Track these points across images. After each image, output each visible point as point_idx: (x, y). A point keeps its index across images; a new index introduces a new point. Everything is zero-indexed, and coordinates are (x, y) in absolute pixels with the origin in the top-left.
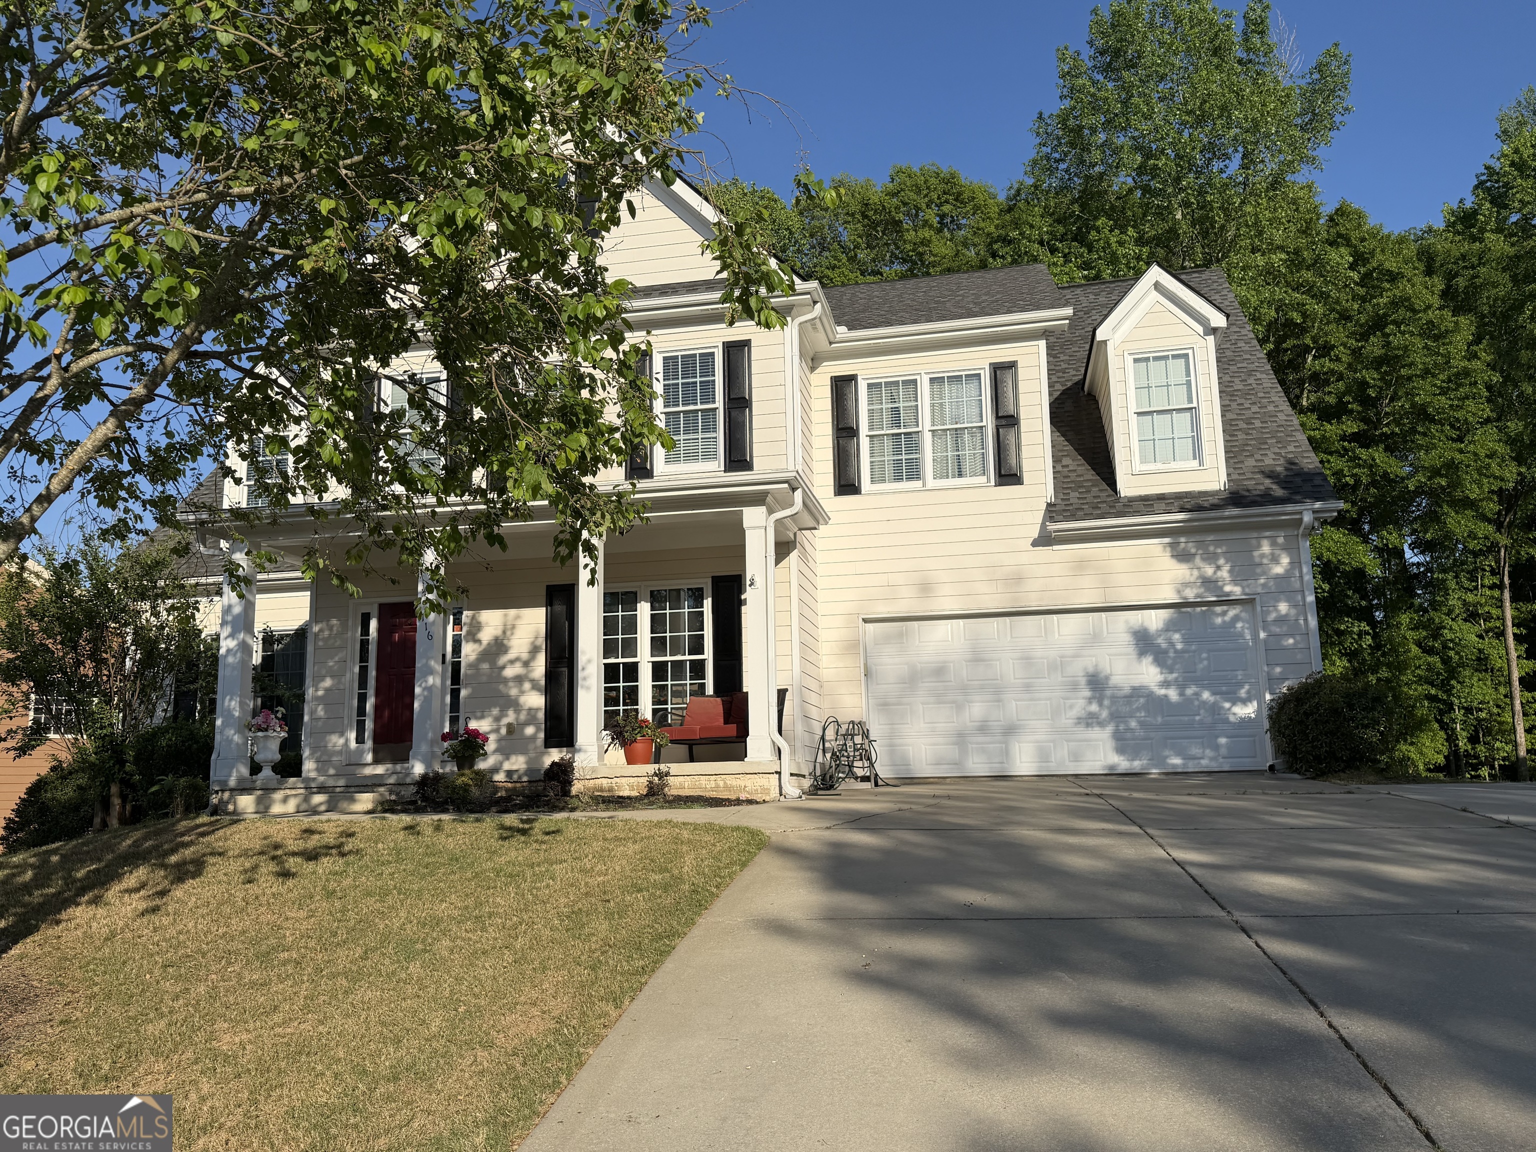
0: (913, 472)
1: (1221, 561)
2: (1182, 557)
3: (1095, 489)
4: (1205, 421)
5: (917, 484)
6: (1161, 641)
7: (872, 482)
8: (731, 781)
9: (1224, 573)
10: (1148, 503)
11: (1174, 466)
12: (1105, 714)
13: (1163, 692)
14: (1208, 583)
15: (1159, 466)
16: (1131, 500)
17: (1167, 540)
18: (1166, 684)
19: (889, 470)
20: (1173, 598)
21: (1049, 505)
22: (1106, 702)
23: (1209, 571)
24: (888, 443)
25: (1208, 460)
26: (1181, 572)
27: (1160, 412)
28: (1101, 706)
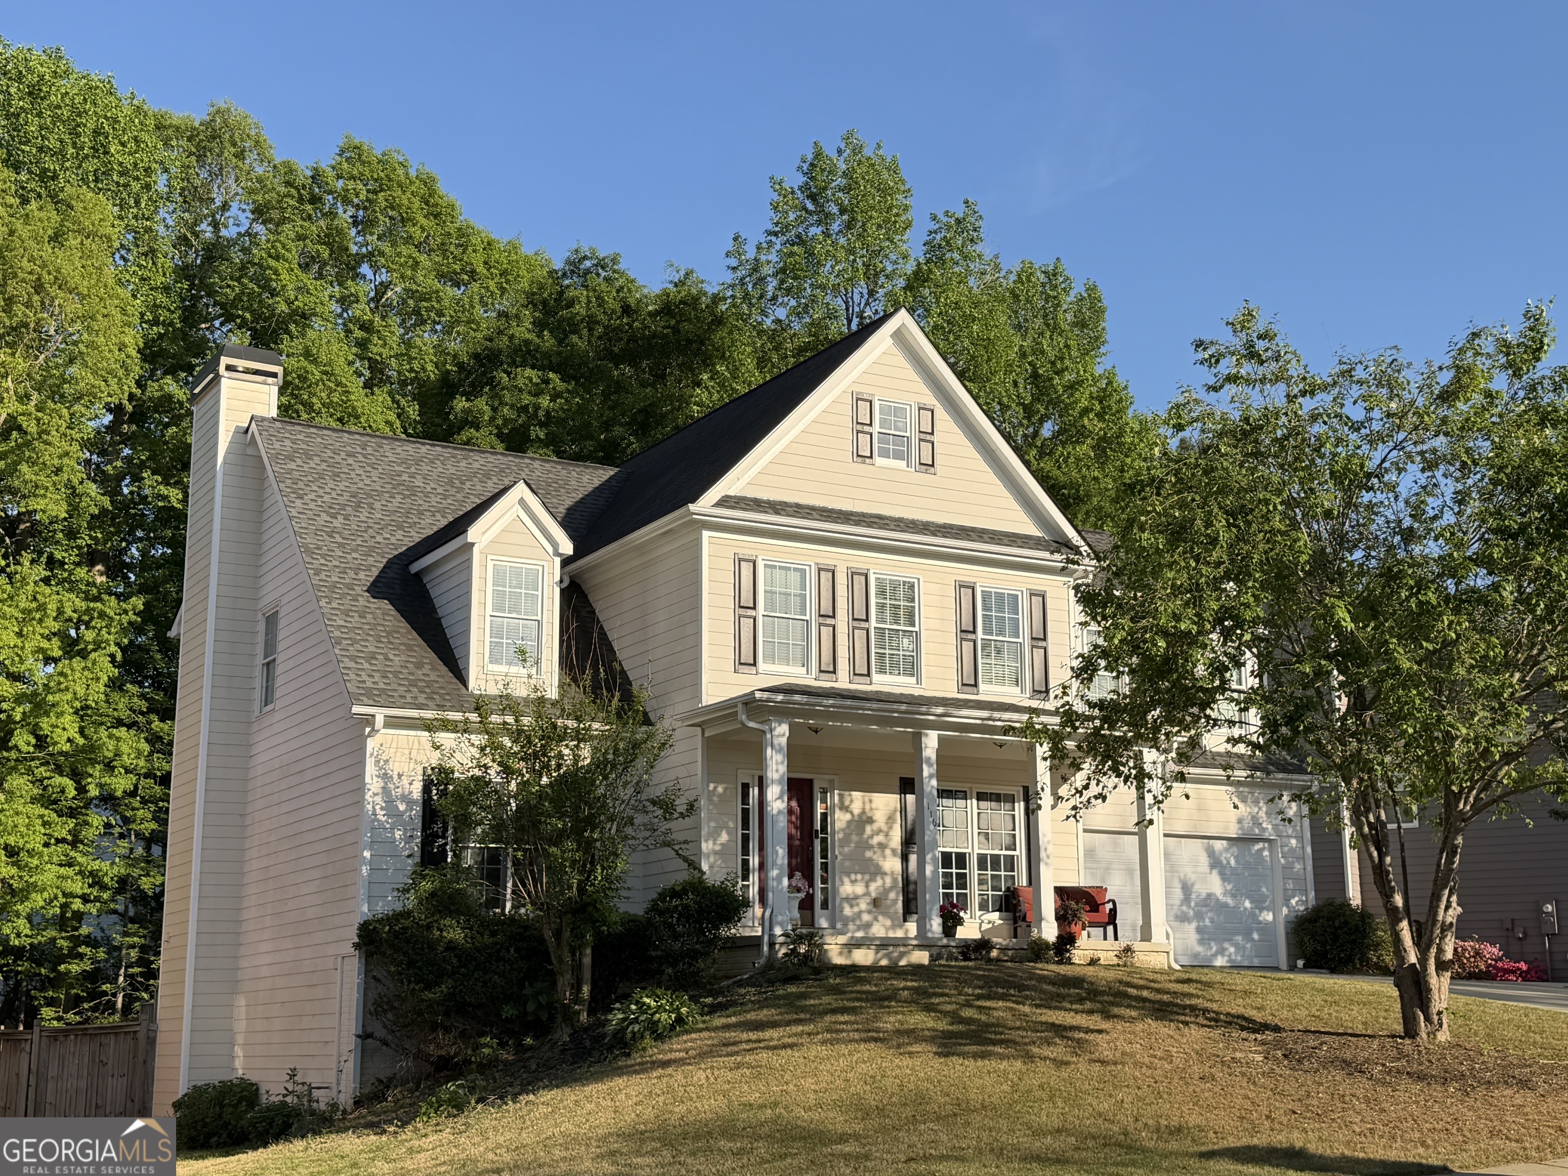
1: (1262, 804)
6: (1223, 861)
10: (1224, 759)
12: (1191, 913)
13: (1224, 899)
16: (1214, 754)
18: (1224, 894)
23: (1255, 809)
28: (1189, 907)
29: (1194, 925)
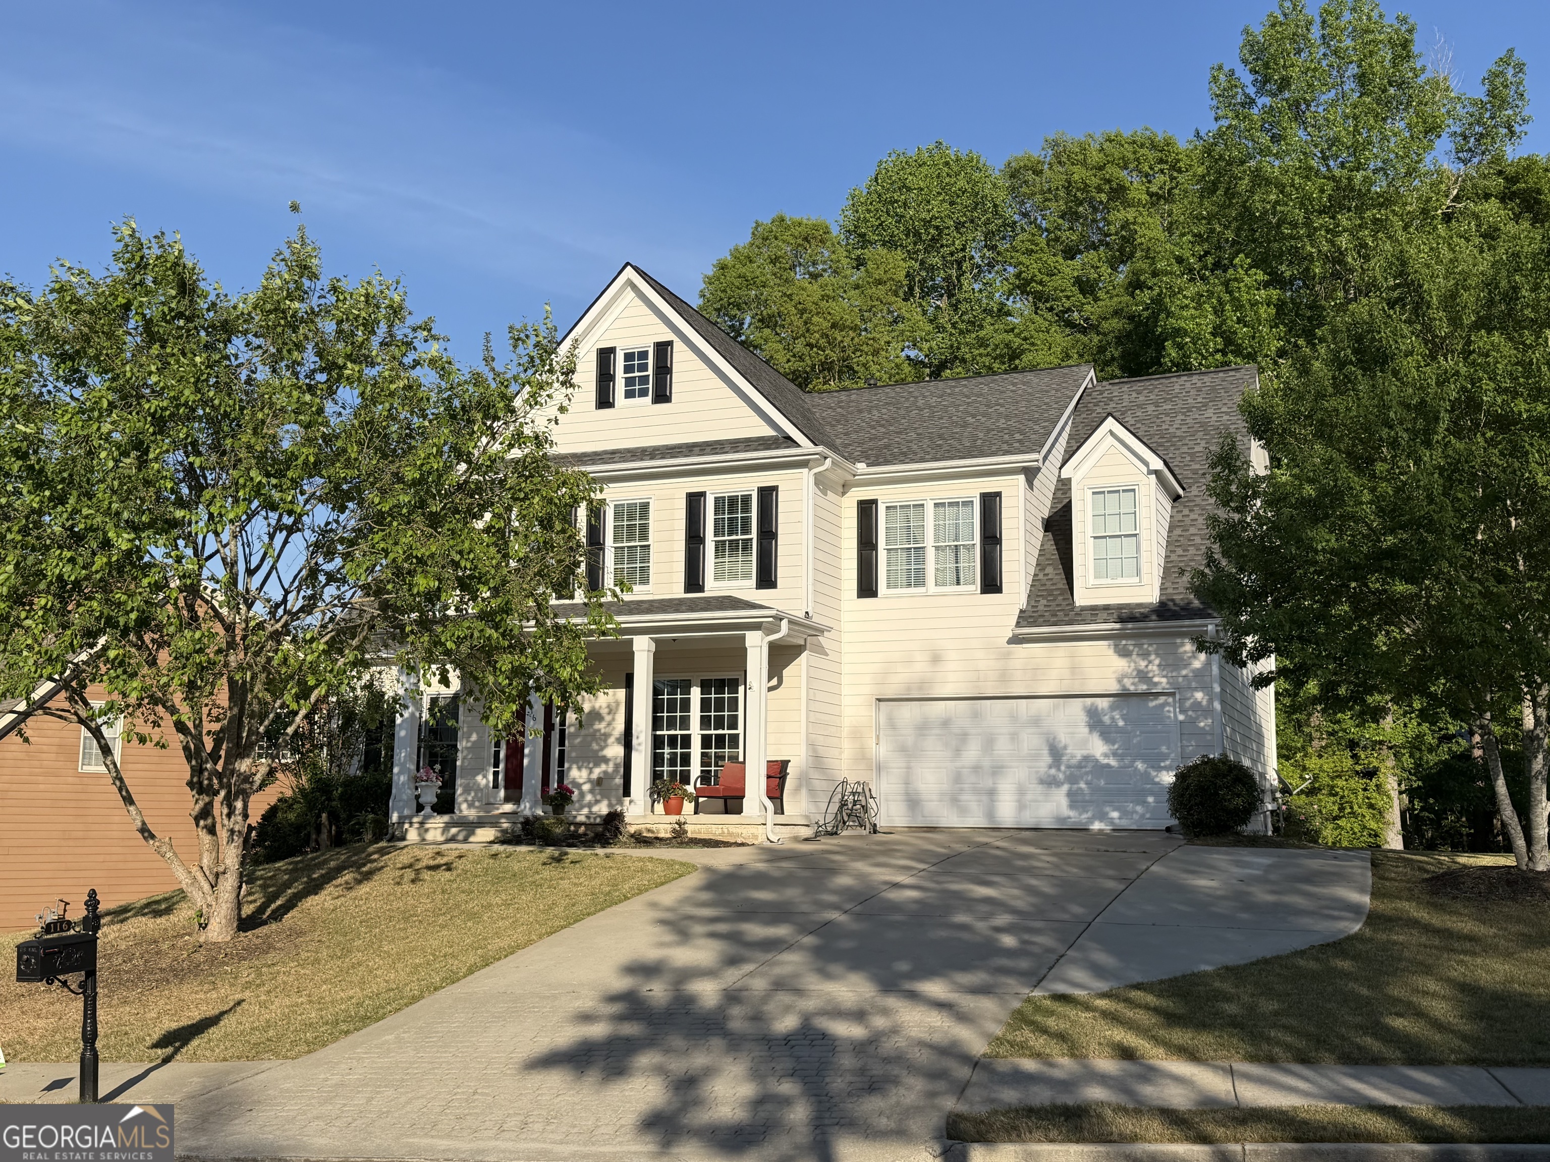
0: (920, 581)
1: (1153, 657)
2: (1124, 653)
3: (1060, 598)
4: (1144, 546)
5: (920, 590)
6: (1106, 719)
7: (888, 587)
8: (732, 829)
9: (1154, 668)
10: (1094, 612)
11: (1120, 581)
12: (1061, 776)
13: (1106, 761)
14: (1143, 676)
15: (1109, 581)
16: (1084, 609)
17: (1111, 642)
18: (1106, 755)
19: (902, 578)
20: (1114, 688)
21: (1021, 611)
22: (1063, 768)
23: (1143, 664)
24: (903, 555)
25: (1146, 579)
26: (1121, 664)
27: (1110, 537)
28: (1059, 770)
29: (1066, 787)
